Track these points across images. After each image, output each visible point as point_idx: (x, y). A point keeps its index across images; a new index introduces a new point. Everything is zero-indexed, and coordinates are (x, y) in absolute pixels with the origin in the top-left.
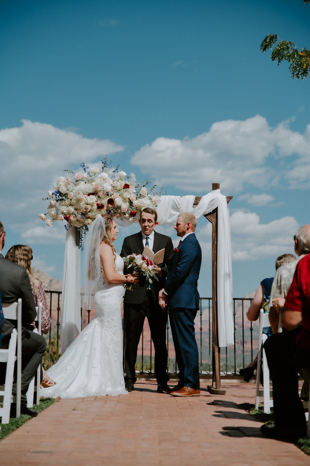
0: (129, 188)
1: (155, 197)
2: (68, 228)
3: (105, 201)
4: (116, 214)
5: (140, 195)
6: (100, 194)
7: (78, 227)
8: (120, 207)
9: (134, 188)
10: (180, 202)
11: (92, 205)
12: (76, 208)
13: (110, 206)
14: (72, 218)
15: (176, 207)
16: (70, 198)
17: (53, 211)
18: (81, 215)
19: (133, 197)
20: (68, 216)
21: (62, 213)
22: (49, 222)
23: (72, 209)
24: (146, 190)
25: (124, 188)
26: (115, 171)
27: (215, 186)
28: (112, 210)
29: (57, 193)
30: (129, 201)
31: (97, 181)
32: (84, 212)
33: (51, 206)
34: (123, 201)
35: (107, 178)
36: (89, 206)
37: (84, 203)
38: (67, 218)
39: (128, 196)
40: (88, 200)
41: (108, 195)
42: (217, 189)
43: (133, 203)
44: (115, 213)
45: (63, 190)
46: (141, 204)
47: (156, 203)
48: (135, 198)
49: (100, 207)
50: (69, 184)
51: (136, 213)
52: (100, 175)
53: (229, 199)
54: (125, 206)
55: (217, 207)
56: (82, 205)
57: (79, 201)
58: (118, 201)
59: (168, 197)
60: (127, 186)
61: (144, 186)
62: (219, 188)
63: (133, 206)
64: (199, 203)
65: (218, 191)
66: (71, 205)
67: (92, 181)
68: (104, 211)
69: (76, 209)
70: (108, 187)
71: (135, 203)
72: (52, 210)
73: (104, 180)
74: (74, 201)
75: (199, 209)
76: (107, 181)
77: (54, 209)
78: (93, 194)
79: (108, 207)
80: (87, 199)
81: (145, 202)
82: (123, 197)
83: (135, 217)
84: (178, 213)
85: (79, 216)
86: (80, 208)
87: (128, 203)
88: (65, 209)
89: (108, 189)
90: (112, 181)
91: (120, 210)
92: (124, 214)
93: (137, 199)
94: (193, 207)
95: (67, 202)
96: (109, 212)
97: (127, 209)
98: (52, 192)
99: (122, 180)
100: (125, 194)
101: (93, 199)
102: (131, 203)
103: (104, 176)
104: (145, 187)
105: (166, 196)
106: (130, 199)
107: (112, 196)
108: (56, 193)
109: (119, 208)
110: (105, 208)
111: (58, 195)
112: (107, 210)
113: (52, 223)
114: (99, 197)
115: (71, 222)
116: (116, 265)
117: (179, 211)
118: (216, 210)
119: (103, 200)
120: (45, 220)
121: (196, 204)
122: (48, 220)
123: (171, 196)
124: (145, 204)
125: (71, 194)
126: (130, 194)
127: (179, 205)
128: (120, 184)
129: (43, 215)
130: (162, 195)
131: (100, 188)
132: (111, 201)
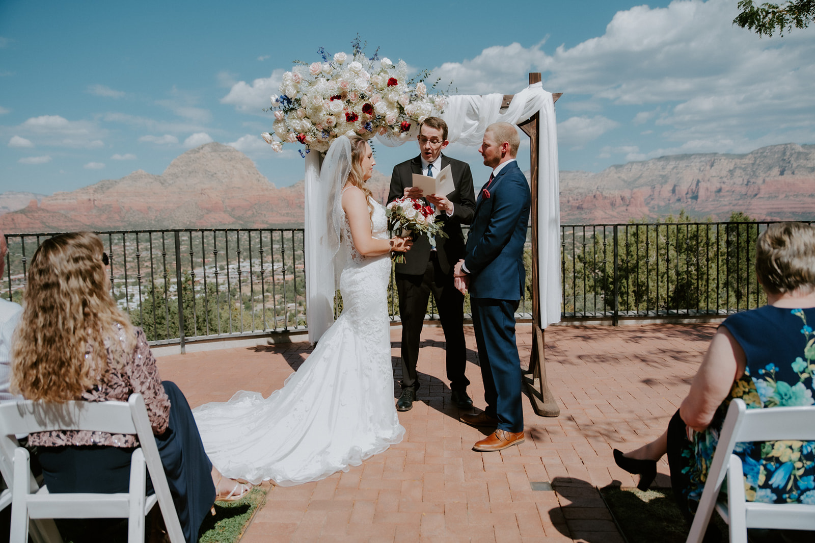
0: (397, 84)
1: (439, 98)
2: (304, 153)
3: (358, 109)
4: (378, 128)
5: (415, 95)
6: (350, 96)
7: (321, 152)
8: (385, 117)
9: (406, 85)
10: (479, 104)
11: (338, 116)
12: (314, 122)
13: (368, 115)
14: (309, 138)
15: (473, 114)
16: (304, 106)
17: (281, 129)
18: (323, 132)
19: (404, 100)
20: (302, 135)
21: (295, 131)
22: (276, 146)
23: (307, 124)
24: (424, 87)
25: (388, 85)
26: (373, 59)
27: (534, 78)
28: (371, 122)
29: (284, 99)
30: (399, 106)
31: (346, 75)
32: (327, 128)
33: (278, 121)
34: (387, 106)
35: (360, 71)
36: (332, 118)
37: (325, 113)
38: (301, 140)
39: (396, 99)
40: (331, 108)
41: (363, 97)
42: (538, 81)
43: (405, 109)
44: (377, 126)
45: (291, 93)
46: (418, 110)
47: (441, 107)
48: (408, 101)
49: (351, 118)
50: (298, 82)
51: (409, 125)
52: (349, 66)
53: (557, 96)
54: (392, 115)
55: (539, 111)
56: (323, 116)
57: (317, 110)
58: (380, 107)
59: (460, 97)
60: (393, 82)
61: (421, 81)
62: (540, 81)
63: (405, 114)
64: (510, 106)
65: (539, 84)
66: (307, 117)
67: (338, 76)
68: (358, 124)
69: (314, 124)
70: (362, 85)
71: (408, 108)
72: (279, 127)
73: (357, 74)
74: (309, 111)
75: (510, 115)
76: (361, 75)
77: (282, 124)
78: (338, 97)
79: (364, 118)
80: (329, 107)
81: (423, 106)
82: (387, 100)
83: (408, 132)
84: (476, 123)
85: (320, 135)
86: (320, 121)
87: (396, 110)
88: (298, 124)
89: (362, 88)
90: (369, 75)
91: (384, 122)
92: (392, 127)
93: (410, 101)
94: (500, 113)
95: (300, 112)
96: (366, 125)
97: (395, 120)
98: (275, 97)
99: (386, 72)
100: (390, 96)
101: (338, 106)
102: (401, 109)
103: (356, 68)
104: (422, 83)
105: (457, 96)
106: (400, 103)
107: (370, 100)
108: (282, 100)
109: (383, 118)
110: (360, 119)
111: (285, 102)
112: (363, 123)
113: (281, 147)
114: (349, 102)
115: (308, 145)
116: (374, 223)
117: (478, 120)
118: (536, 117)
119: (356, 107)
120: (270, 143)
121: (504, 107)
122: (274, 143)
123: (464, 96)
124: (423, 110)
125: (305, 100)
126: (400, 93)
127: (478, 109)
128: (383, 80)
129: (267, 135)
130: (451, 95)
131: (349, 88)
132: (368, 109)
